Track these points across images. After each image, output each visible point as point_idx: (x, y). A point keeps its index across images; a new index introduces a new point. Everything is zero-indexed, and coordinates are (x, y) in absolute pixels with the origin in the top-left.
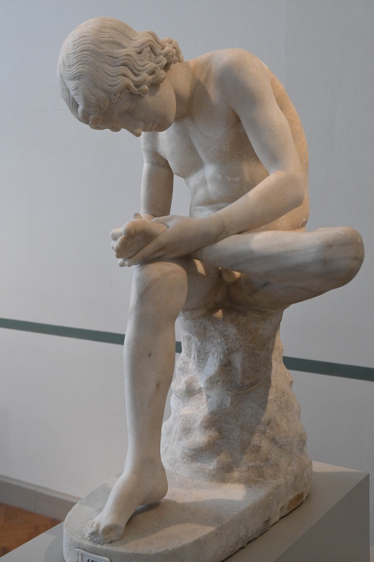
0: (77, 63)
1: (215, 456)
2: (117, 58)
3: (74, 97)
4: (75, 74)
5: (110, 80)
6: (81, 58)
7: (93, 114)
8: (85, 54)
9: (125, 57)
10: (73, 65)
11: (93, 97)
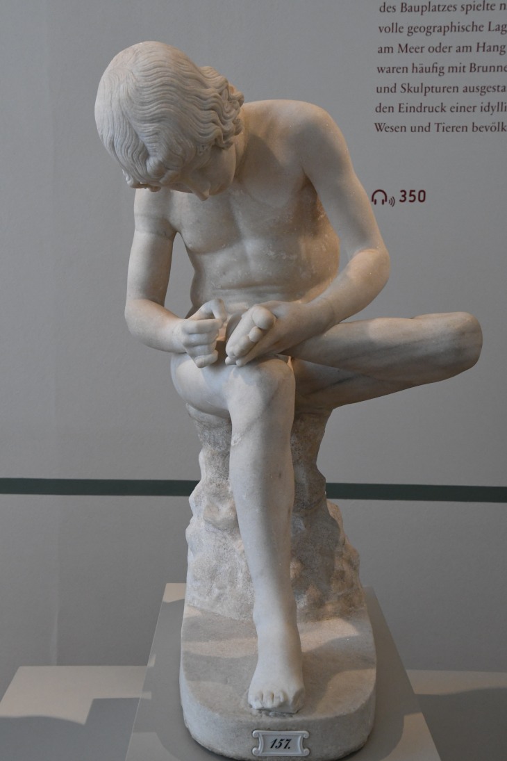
0: (157, 100)
1: (303, 592)
2: (205, 99)
3: (147, 145)
4: (154, 115)
5: (201, 127)
6: (163, 94)
7: (171, 169)
8: (167, 90)
9: (215, 99)
10: (150, 102)
11: (179, 146)
